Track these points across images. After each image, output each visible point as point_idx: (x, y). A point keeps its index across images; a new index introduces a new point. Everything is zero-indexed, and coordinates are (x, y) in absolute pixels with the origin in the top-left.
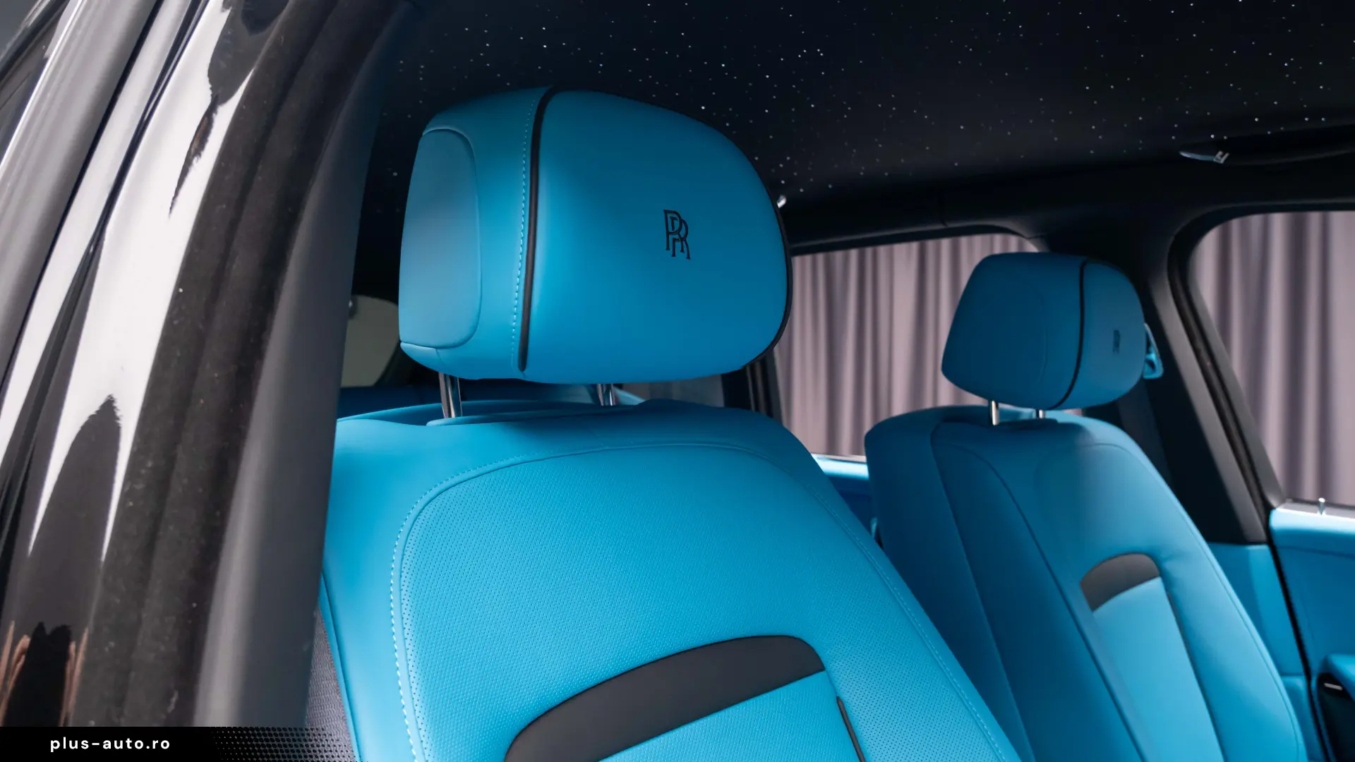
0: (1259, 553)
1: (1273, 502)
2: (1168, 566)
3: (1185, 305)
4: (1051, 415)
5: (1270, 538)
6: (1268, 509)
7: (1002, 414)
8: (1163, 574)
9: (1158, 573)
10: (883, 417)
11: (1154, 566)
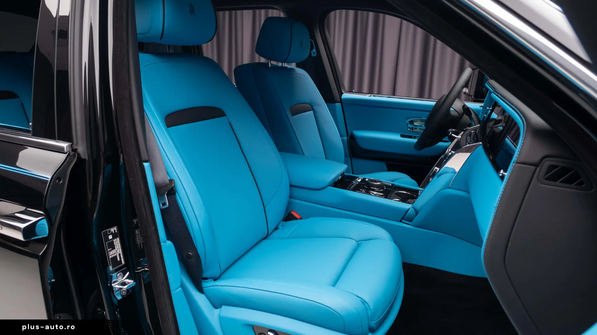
0: (338, 105)
1: (343, 92)
2: (315, 108)
3: (323, 36)
4: (286, 65)
5: (341, 101)
6: (342, 93)
7: (271, 64)
8: (313, 110)
9: (312, 109)
10: (240, 64)
11: (311, 107)
